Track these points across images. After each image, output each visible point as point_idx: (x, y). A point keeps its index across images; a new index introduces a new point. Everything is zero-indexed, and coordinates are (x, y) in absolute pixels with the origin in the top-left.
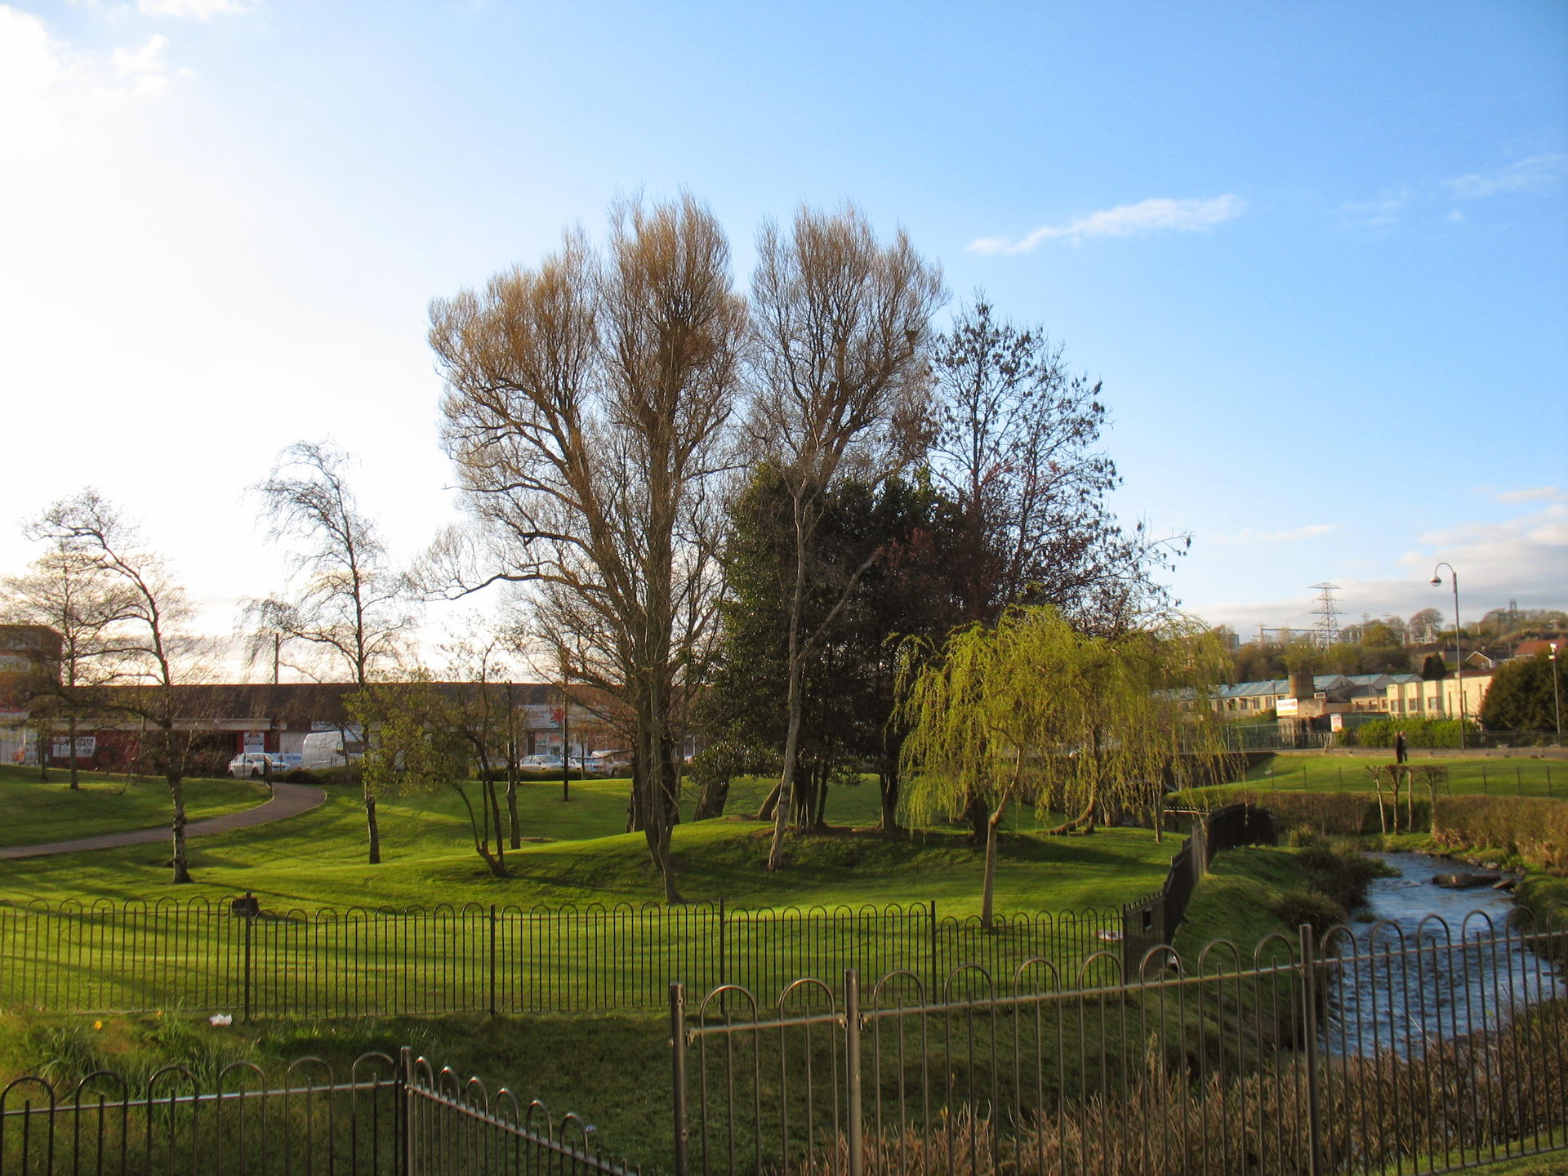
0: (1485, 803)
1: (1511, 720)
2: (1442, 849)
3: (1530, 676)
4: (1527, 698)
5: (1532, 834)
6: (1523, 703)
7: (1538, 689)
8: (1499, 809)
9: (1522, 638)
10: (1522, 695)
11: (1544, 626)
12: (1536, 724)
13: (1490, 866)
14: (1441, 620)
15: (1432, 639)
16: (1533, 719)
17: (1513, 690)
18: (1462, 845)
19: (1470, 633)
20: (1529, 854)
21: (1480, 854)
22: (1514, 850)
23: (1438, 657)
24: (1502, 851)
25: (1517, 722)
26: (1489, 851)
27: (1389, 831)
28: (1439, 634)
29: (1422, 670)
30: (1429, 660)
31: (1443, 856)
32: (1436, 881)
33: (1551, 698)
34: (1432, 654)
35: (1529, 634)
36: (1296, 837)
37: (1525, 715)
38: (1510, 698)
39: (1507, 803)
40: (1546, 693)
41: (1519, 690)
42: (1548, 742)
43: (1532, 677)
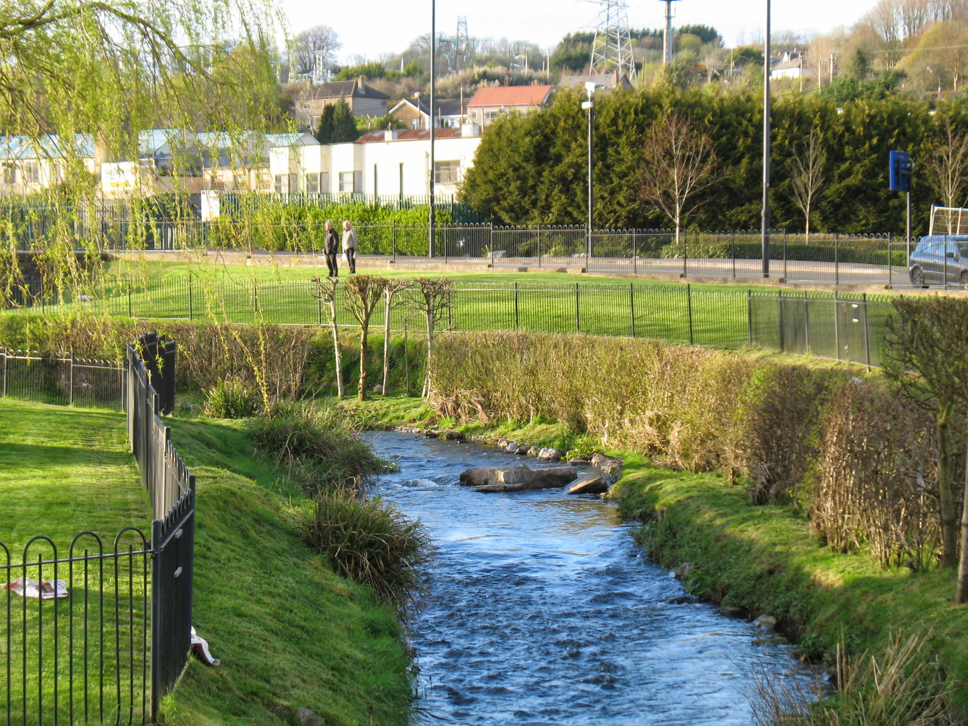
0: (525, 344)
1: (511, 209)
2: (446, 426)
3: (546, 137)
4: (540, 174)
5: (621, 399)
6: (531, 182)
7: (558, 159)
8: (553, 355)
9: (475, 82)
10: (530, 168)
11: (505, 64)
12: (552, 217)
13: (544, 453)
14: (336, 46)
15: (324, 77)
16: (547, 208)
17: (517, 159)
18: (482, 418)
19: (389, 70)
20: (612, 433)
21: (519, 432)
22: (580, 426)
23: (344, 106)
24: (561, 427)
25: (520, 214)
26: (534, 429)
27: (349, 391)
28: (336, 70)
29: (315, 127)
30: (329, 110)
31: (451, 437)
32: (466, 481)
33: (580, 177)
34: (334, 101)
35: (484, 76)
36: (220, 401)
37: (534, 203)
38: (510, 173)
39: (568, 345)
40: (571, 165)
41: (527, 160)
42: (569, 250)
43: (548, 139)
